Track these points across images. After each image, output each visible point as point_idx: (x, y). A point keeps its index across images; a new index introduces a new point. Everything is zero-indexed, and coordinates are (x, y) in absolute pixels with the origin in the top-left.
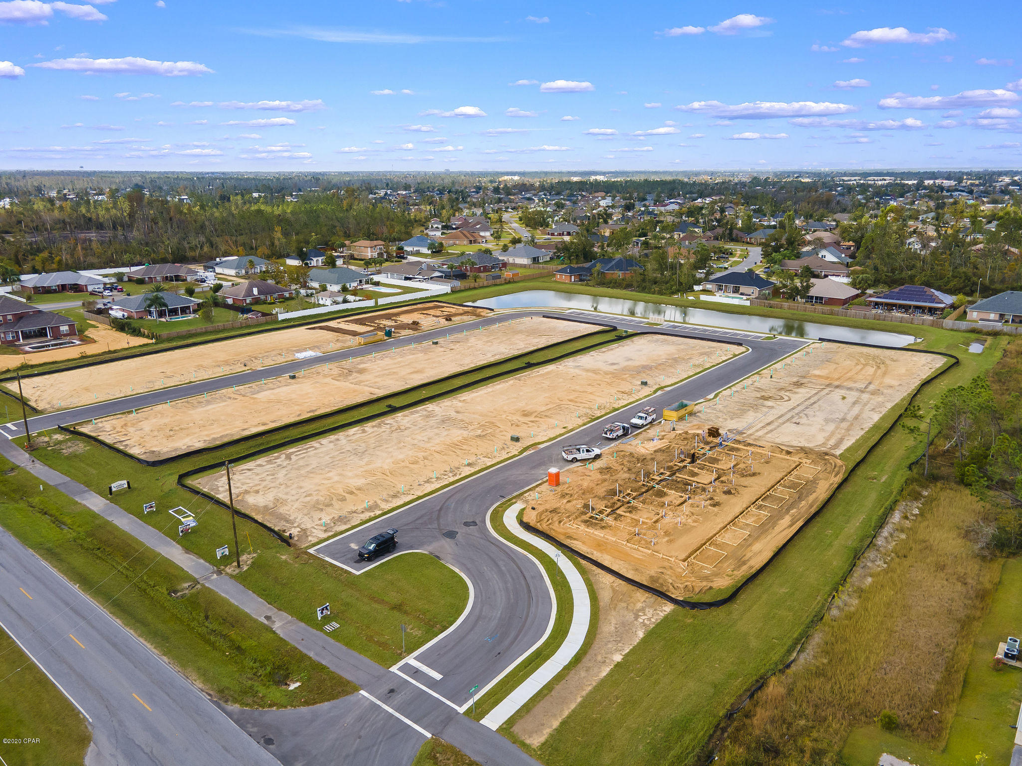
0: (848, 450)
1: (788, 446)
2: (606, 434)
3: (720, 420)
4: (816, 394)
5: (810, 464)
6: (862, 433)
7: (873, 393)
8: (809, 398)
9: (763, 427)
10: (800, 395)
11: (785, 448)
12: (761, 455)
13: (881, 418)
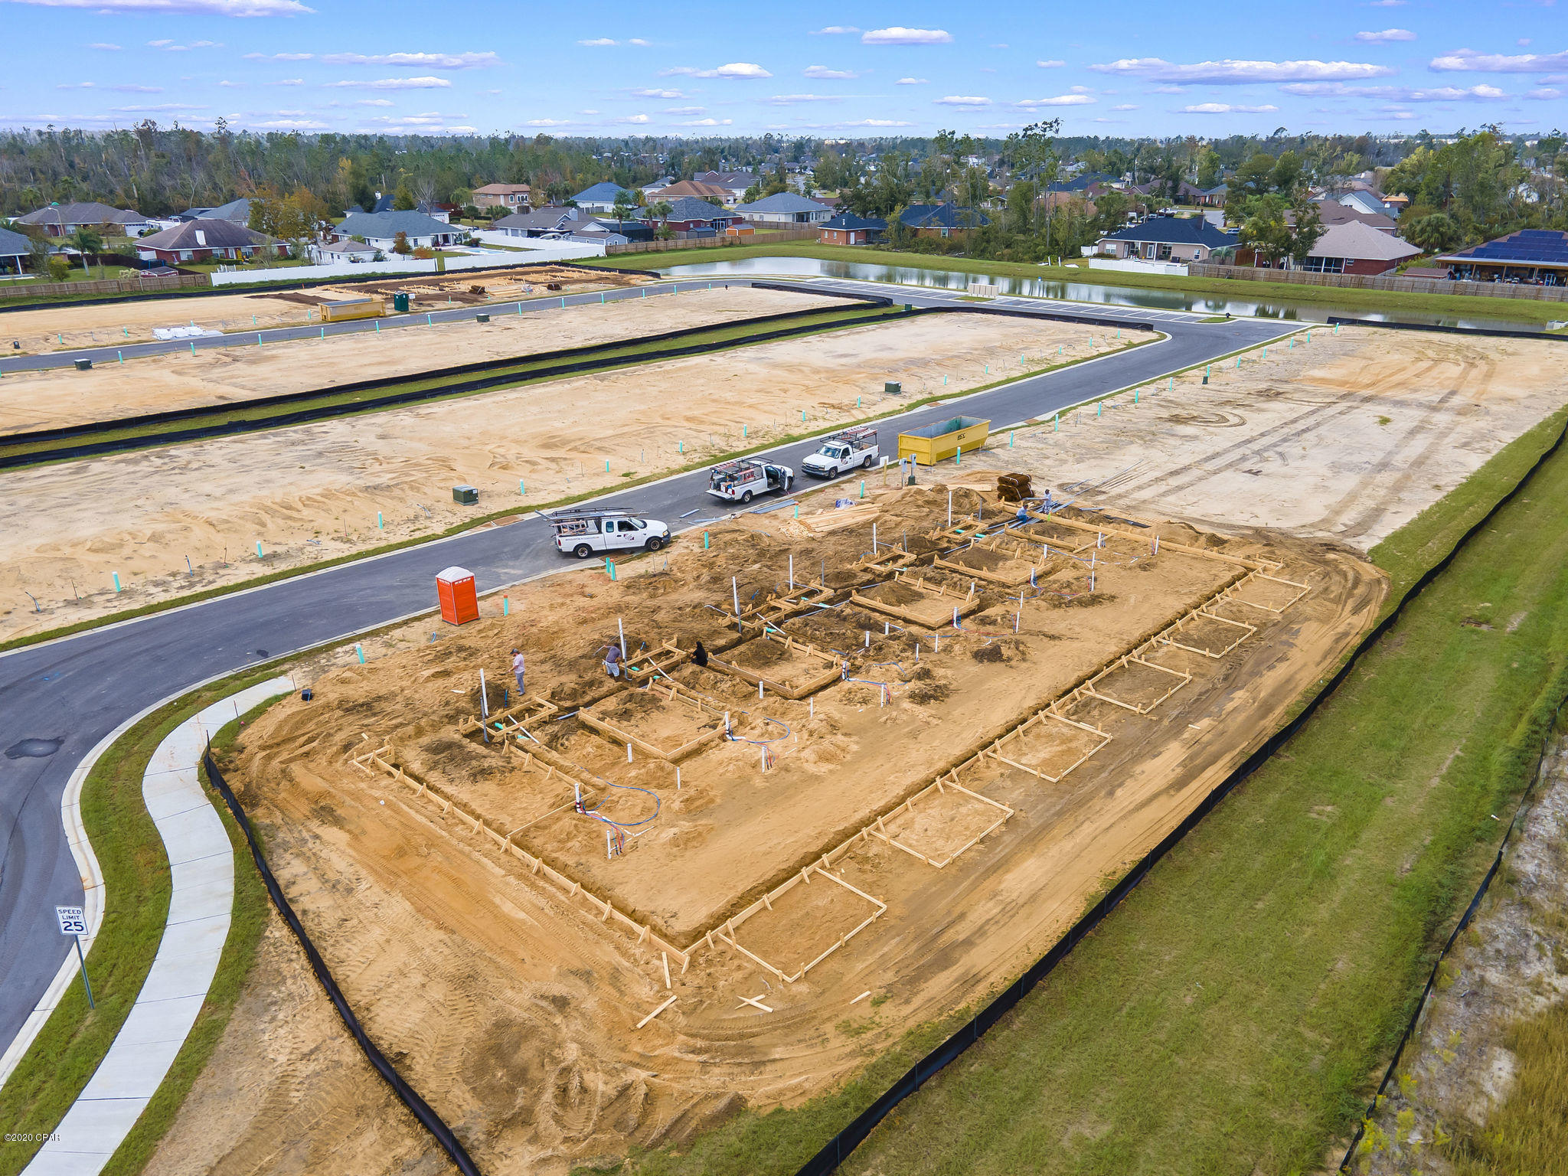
0: (1397, 538)
1: (1220, 525)
2: (718, 487)
3: (1047, 462)
4: (1313, 412)
5: (1278, 573)
6: (1439, 496)
7: (1461, 412)
8: (1294, 421)
9: (1158, 480)
10: (1268, 415)
11: (1207, 530)
12: (1133, 547)
13: (1489, 464)
